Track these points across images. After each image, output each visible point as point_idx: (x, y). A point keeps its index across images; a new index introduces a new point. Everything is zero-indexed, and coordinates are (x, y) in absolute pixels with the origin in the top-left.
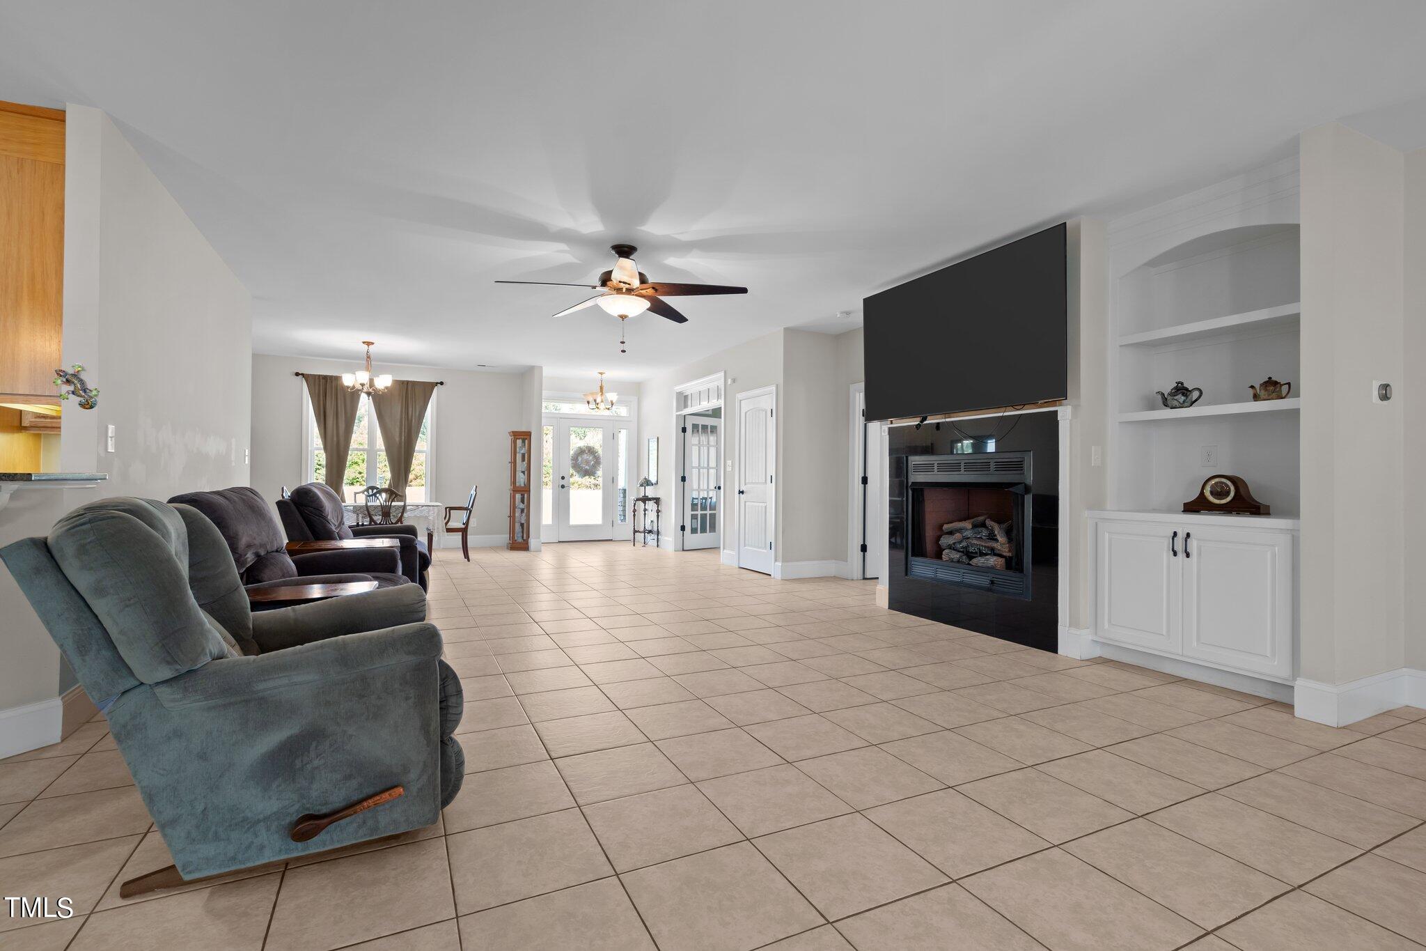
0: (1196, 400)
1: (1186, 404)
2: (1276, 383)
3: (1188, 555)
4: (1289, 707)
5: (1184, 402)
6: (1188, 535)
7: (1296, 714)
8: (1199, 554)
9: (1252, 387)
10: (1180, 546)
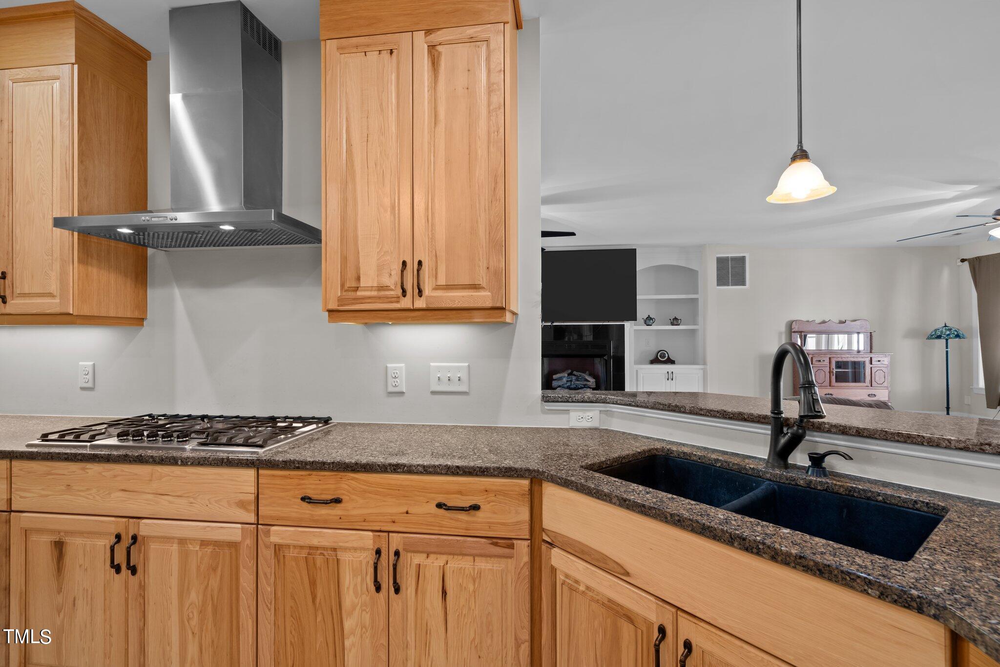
6: (672, 372)
9: (670, 320)
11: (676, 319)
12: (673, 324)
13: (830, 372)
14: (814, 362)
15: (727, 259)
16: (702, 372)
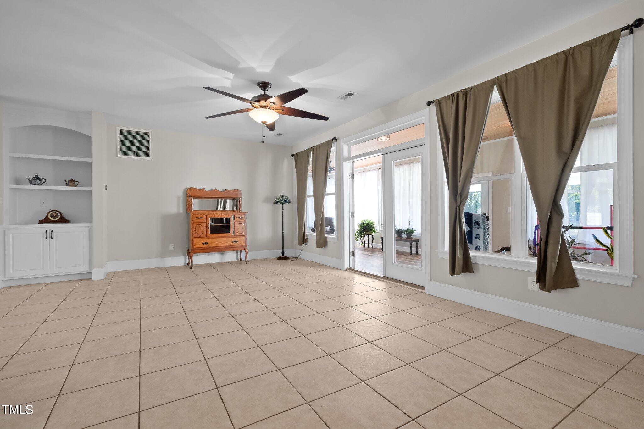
0: (43, 183)
1: (40, 184)
2: (74, 181)
3: (52, 238)
4: (91, 279)
5: (40, 183)
6: (52, 231)
7: (93, 280)
8: (57, 237)
9: (65, 181)
10: (49, 236)
11: (72, 180)
12: (67, 185)
13: (206, 227)
14: (194, 219)
15: (132, 133)
16: (87, 229)
